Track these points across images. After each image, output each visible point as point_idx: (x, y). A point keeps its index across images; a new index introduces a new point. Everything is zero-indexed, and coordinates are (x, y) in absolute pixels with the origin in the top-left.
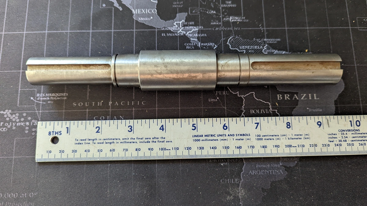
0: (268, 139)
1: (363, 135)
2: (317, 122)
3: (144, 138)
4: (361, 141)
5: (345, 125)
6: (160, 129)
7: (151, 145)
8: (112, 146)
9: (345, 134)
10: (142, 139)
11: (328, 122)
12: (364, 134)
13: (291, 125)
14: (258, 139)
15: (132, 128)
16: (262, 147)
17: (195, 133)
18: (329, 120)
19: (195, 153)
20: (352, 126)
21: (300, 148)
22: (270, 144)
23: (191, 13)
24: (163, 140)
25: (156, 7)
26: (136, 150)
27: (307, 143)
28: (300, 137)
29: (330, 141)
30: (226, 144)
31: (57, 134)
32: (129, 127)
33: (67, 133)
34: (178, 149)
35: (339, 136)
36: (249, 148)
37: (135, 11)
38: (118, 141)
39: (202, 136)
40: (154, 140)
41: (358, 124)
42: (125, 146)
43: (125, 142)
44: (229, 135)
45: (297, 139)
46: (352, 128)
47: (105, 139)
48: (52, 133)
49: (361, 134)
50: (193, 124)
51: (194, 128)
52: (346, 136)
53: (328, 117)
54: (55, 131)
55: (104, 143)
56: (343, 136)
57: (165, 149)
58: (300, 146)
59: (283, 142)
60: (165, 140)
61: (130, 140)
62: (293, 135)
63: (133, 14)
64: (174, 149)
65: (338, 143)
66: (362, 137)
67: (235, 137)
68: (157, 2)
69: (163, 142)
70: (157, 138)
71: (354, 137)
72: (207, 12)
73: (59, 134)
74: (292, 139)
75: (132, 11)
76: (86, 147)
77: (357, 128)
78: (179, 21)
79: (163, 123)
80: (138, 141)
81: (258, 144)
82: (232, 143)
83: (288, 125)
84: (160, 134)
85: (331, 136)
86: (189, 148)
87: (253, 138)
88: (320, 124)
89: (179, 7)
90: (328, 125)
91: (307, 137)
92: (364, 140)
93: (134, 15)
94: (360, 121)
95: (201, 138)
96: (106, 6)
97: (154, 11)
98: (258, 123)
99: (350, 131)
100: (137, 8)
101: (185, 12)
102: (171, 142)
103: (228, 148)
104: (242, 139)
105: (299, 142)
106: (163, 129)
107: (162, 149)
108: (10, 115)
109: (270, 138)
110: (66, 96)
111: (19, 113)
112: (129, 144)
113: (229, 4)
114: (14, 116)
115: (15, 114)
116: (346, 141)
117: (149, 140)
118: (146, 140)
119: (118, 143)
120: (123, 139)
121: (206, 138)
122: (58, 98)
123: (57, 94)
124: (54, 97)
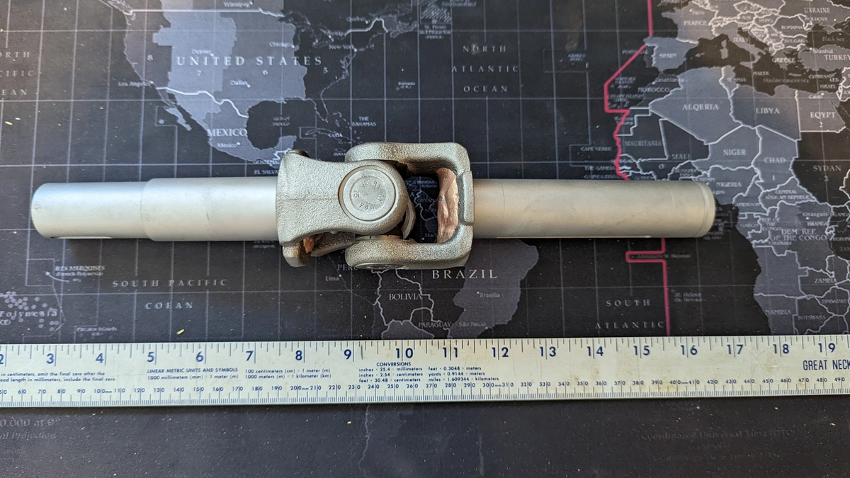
0: (265, 377)
1: (411, 372)
2: (348, 348)
3: (71, 374)
4: (411, 380)
5: (388, 356)
6: (97, 360)
7: (81, 385)
8: (22, 386)
9: (386, 369)
10: (68, 374)
11: (362, 351)
12: (417, 369)
13: (302, 355)
14: (250, 377)
15: (54, 358)
16: (254, 389)
17: (152, 366)
18: (364, 347)
19: (151, 397)
20: (398, 357)
21: (314, 391)
22: (267, 384)
23: (302, 136)
24: (101, 377)
25: (246, 126)
26: (59, 392)
27: (324, 383)
28: (315, 373)
29: (362, 381)
30: (200, 383)
32: (48, 355)
34: (123, 390)
35: (377, 373)
36: (235, 390)
37: (212, 131)
38: (31, 377)
39: (163, 371)
40: (87, 377)
41: (409, 355)
42: (42, 385)
43: (42, 380)
44: (204, 370)
45: (310, 376)
46: (399, 360)
47: (11, 375)
49: (412, 369)
51: (150, 358)
52: (388, 372)
53: (362, 342)
55: (10, 380)
56: (384, 373)
57: (104, 391)
58: (314, 388)
59: (289, 381)
60: (105, 377)
61: (49, 377)
62: (305, 371)
63: (209, 137)
64: (117, 391)
65: (374, 383)
66: (413, 375)
67: (214, 374)
68: (247, 117)
69: (101, 380)
70: (92, 374)
71: (400, 375)
72: (329, 135)
74: (303, 377)
75: (206, 132)
77: (406, 360)
78: (283, 150)
79: (102, 351)
80: (62, 378)
81: (249, 385)
82: (208, 383)
83: (298, 355)
84: (97, 367)
85: (364, 373)
86: (141, 390)
87: (242, 374)
88: (348, 354)
89: (283, 127)
90: (362, 355)
91: (325, 373)
92: (415, 380)
94: (413, 349)
95: (161, 375)
96: (165, 124)
97: (243, 132)
98: (251, 352)
99: (395, 364)
100: (215, 128)
101: (293, 135)
102: (114, 380)
103: (202, 389)
104: (225, 377)
105: (314, 382)
106: (101, 360)
107: (99, 391)
108: (13, 301)
109: (267, 374)
110: (102, 271)
111: (28, 297)
112: (48, 382)
113: (365, 121)
114: (20, 301)
115: (22, 298)
116: (387, 380)
117: (79, 377)
118: (75, 377)
119: (31, 380)
120: (39, 375)
121: (169, 374)
122: (89, 274)
123: (88, 268)
124: (82, 271)
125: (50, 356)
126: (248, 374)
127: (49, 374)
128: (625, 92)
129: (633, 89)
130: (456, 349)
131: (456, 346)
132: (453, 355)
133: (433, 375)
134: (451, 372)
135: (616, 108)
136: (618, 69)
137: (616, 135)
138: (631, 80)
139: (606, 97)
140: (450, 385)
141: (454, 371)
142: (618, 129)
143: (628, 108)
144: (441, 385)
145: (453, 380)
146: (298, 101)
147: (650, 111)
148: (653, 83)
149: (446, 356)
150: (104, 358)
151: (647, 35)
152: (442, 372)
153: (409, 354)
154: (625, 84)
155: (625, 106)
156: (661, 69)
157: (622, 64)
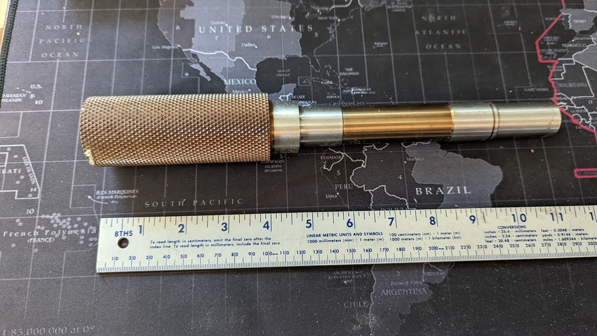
0: (406, 239)
1: (530, 233)
2: (469, 216)
3: (243, 240)
4: (528, 240)
5: (506, 221)
6: (264, 227)
7: (252, 248)
8: (200, 251)
9: (507, 231)
10: (240, 240)
11: (484, 216)
12: (532, 231)
13: (435, 220)
14: (394, 239)
15: (227, 226)
16: (399, 249)
17: (310, 231)
18: (485, 213)
19: (311, 259)
20: (515, 221)
21: (449, 251)
22: (409, 246)
23: (300, 84)
24: (268, 241)
25: (255, 77)
26: (233, 255)
27: (457, 244)
28: (448, 236)
29: (488, 242)
30: (352, 245)
31: (126, 235)
32: (222, 224)
33: (140, 233)
34: (288, 253)
35: (499, 235)
36: (382, 251)
37: (228, 81)
38: (208, 243)
39: (320, 236)
40: (257, 242)
41: (524, 219)
42: (218, 250)
43: (218, 245)
44: (354, 234)
45: (444, 238)
46: (516, 224)
47: (190, 241)
48: (119, 233)
49: (528, 231)
50: (308, 220)
51: (309, 225)
52: (508, 234)
53: (483, 209)
54: (123, 230)
55: (190, 246)
56: (505, 234)
57: (271, 254)
58: (448, 247)
59: (427, 243)
60: (271, 241)
61: (224, 242)
62: (439, 233)
63: (226, 85)
64: (282, 253)
65: (498, 243)
66: (529, 236)
67: (363, 237)
68: (256, 70)
69: (268, 244)
70: (260, 239)
71: (518, 236)
72: (322, 83)
73: (129, 234)
74: (438, 238)
75: (223, 82)
76: (166, 252)
77: (522, 224)
78: (286, 95)
79: (268, 219)
80: (235, 243)
81: (393, 246)
82: (360, 246)
83: (432, 221)
84: (265, 233)
85: (489, 235)
86: (303, 252)
87: (387, 237)
88: (473, 219)
89: (285, 77)
90: (484, 220)
91: (457, 236)
92: (532, 240)
93: (226, 87)
94: (525, 214)
95: (318, 239)
96: (189, 76)
97: (253, 82)
98: (393, 219)
99: (513, 228)
100: (231, 78)
101: (293, 83)
102: (279, 243)
103: (354, 251)
104: (372, 240)
105: (447, 243)
106: (268, 227)
107: (267, 254)
108: (58, 221)
109: (409, 237)
110: (136, 194)
111: (71, 217)
112: (223, 247)
113: (350, 72)
114: (64, 221)
115: (66, 218)
116: (508, 241)
117: (249, 242)
118: (246, 242)
119: (208, 245)
120: (215, 241)
121: (326, 238)
122: (125, 197)
123: (124, 191)
124: (119, 195)
125: (224, 225)
126: (392, 237)
127: (224, 240)
128: (552, 47)
129: (558, 46)
130: (561, 214)
131: (560, 212)
132: (560, 219)
133: (545, 236)
134: (560, 233)
135: (547, 59)
136: (544, 31)
137: (550, 79)
138: (556, 38)
139: (538, 51)
140: (561, 244)
141: (563, 232)
142: (551, 75)
143: (556, 59)
144: (554, 244)
145: (563, 240)
146: (297, 58)
147: (574, 61)
148: (573, 41)
149: (553, 220)
150: (269, 225)
151: (561, 7)
152: (552, 233)
153: (523, 217)
154: (551, 42)
155: (554, 57)
156: (577, 31)
157: (547, 27)
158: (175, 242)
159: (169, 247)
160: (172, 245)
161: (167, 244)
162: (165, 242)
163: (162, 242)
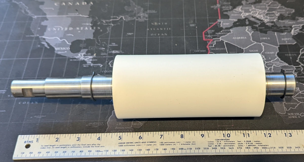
0: (168, 145)
1: (230, 143)
2: (201, 134)
3: (86, 145)
4: (230, 146)
5: (220, 137)
6: (98, 139)
7: (90, 149)
8: (65, 150)
9: (219, 141)
10: (85, 145)
12: (233, 142)
13: (183, 136)
14: (161, 145)
15: (80, 139)
16: (163, 149)
17: (120, 141)
18: (209, 133)
19: (119, 153)
22: (169, 148)
26: (80, 152)
27: (193, 147)
28: (189, 143)
29: (209, 146)
30: (140, 147)
32: (78, 138)
33: (37, 141)
34: (108, 151)
35: (215, 143)
36: (155, 150)
38: (69, 146)
39: (125, 143)
40: (93, 146)
42: (73, 149)
43: (74, 147)
44: (142, 142)
45: (187, 144)
46: (225, 138)
47: (61, 145)
48: (27, 142)
50: (120, 136)
51: (120, 138)
52: (220, 143)
53: (208, 131)
54: (29, 140)
55: (60, 147)
56: (218, 143)
57: (99, 151)
58: (189, 149)
59: (178, 146)
60: (100, 146)
61: (77, 146)
62: (185, 142)
64: (105, 151)
65: (214, 147)
67: (146, 144)
69: (98, 147)
70: (95, 145)
71: (225, 144)
73: (31, 142)
74: (184, 144)
76: (48, 150)
77: (228, 138)
79: (100, 136)
80: (82, 146)
81: (161, 148)
82: (144, 148)
83: (181, 136)
84: (98, 142)
85: (210, 143)
86: (115, 151)
87: (158, 144)
88: (203, 136)
90: (209, 136)
91: (194, 143)
92: (232, 146)
95: (124, 145)
98: (162, 135)
99: (223, 140)
102: (104, 147)
103: (141, 150)
104: (151, 145)
105: (188, 146)
107: (97, 151)
109: (169, 144)
112: (76, 148)
116: (220, 146)
117: (89, 146)
120: (73, 145)
121: (127, 144)
130: (248, 134)
131: (248, 133)
132: (248, 136)
133: (239, 144)
134: (247, 143)
140: (247, 148)
141: (249, 142)
144: (244, 148)
145: (249, 146)
149: (244, 137)
150: (100, 138)
152: (243, 143)
153: (229, 135)
158: (53, 146)
159: (50, 148)
160: (51, 147)
161: (49, 147)
162: (48, 146)
163: (47, 146)
